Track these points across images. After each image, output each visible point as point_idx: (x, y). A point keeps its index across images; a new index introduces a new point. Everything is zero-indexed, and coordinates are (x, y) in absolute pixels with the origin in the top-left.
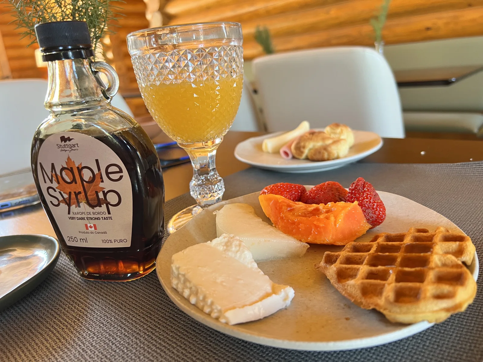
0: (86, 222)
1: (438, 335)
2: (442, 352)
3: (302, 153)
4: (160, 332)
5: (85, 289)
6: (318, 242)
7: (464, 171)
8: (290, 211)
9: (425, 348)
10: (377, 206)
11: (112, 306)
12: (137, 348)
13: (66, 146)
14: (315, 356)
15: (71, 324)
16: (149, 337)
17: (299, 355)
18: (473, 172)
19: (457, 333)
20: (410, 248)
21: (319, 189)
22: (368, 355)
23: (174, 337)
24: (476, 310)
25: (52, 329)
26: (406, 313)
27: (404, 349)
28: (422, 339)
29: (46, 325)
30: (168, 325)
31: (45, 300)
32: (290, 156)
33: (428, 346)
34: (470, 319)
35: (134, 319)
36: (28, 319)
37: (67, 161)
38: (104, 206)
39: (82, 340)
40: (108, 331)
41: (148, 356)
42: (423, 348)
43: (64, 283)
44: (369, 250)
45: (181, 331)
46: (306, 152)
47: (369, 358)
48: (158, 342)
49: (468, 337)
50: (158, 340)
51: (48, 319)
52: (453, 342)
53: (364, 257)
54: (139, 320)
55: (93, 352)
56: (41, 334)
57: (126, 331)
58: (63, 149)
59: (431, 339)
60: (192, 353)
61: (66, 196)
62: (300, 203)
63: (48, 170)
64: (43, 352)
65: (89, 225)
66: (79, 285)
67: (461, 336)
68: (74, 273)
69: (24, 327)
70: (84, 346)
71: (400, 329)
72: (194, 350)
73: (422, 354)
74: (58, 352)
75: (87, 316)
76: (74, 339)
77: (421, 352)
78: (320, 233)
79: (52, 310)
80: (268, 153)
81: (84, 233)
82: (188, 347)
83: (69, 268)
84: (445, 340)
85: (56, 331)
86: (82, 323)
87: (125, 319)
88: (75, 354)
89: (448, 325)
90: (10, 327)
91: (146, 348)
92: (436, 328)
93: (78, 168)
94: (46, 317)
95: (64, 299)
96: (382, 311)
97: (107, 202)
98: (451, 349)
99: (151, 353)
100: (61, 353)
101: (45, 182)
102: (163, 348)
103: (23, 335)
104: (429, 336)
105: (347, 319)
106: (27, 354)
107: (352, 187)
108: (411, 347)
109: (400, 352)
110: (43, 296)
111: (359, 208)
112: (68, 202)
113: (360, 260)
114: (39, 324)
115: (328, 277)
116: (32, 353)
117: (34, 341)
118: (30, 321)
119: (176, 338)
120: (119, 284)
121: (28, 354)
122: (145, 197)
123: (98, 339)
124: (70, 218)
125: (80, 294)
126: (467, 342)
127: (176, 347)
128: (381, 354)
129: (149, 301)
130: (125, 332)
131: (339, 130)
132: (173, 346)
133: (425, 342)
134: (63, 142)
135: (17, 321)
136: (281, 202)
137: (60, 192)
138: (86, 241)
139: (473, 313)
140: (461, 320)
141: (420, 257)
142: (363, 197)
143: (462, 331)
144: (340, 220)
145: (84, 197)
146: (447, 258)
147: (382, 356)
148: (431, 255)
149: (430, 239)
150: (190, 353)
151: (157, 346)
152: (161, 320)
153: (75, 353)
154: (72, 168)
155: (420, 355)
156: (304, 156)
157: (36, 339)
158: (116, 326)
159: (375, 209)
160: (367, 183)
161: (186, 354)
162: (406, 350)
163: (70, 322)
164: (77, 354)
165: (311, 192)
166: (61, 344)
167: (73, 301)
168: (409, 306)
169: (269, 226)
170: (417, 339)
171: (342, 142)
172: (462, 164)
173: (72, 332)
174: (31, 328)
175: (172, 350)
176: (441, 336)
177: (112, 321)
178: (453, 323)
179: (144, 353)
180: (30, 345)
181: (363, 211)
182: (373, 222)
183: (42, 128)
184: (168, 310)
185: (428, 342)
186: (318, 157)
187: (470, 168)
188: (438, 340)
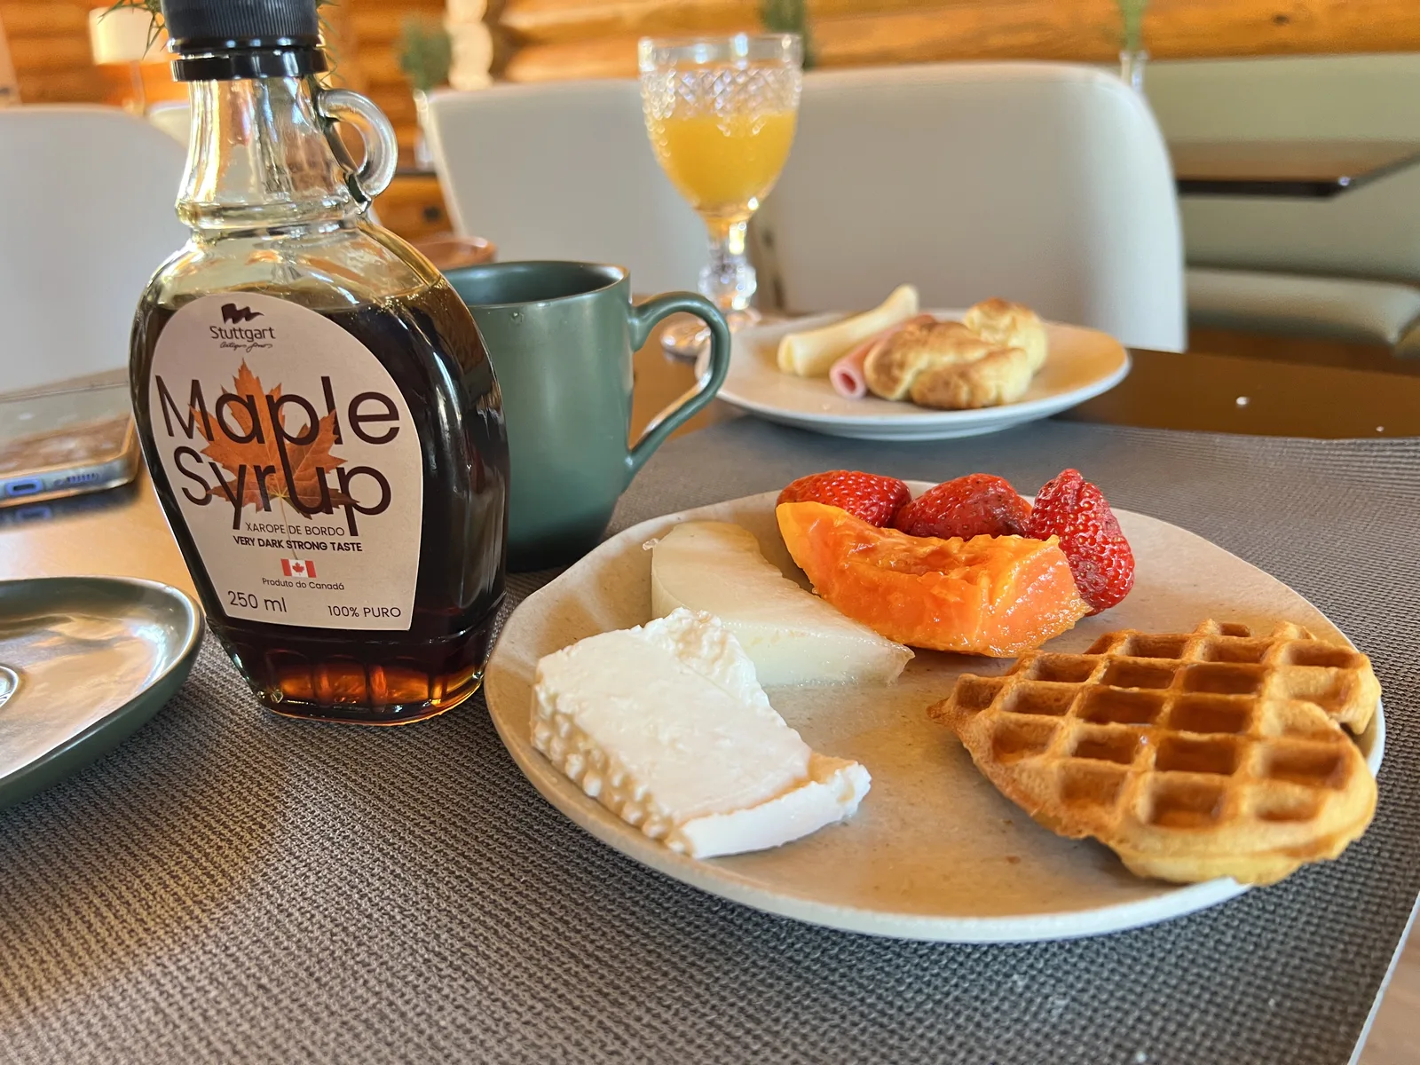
0: (285, 553)
1: (1258, 917)
2: (1267, 964)
3: (895, 381)
4: (493, 872)
5: (275, 741)
6: (941, 646)
7: (1359, 464)
8: (866, 552)
9: (1222, 948)
10: (1113, 552)
11: (353, 791)
12: (429, 911)
13: (238, 333)
14: (921, 957)
15: (242, 837)
16: (462, 882)
17: (877, 951)
18: (1384, 468)
19: (1310, 915)
20: (1200, 678)
21: (949, 493)
22: (1065, 960)
23: (532, 886)
24: (1367, 857)
25: (189, 848)
26: (1177, 854)
27: (1163, 950)
28: (1215, 925)
29: (169, 836)
30: (516, 852)
31: (164, 766)
32: (860, 389)
33: (1229, 945)
34: (1349, 877)
35: (417, 833)
36: (117, 817)
37: (237, 377)
38: (340, 512)
39: (275, 881)
40: (346, 861)
41: (461, 934)
42: (1215, 949)
43: (214, 720)
44: (1083, 677)
45: (551, 870)
46: (907, 379)
47: (1067, 967)
48: (489, 896)
49: (1339, 927)
50: (487, 893)
51: (173, 819)
52: (1298, 938)
53: (1070, 694)
54: (432, 834)
55: (308, 915)
56: (158, 860)
57: (396, 864)
58: (228, 341)
59: (1238, 926)
60: (584, 933)
61: (230, 477)
62: (895, 532)
63: (182, 399)
64: (167, 908)
65: (292, 563)
66: (257, 728)
67: (1322, 922)
68: (240, 693)
69: (107, 839)
70: (282, 898)
71: (1159, 895)
72: (589, 925)
73: (1213, 965)
74: (210, 910)
75: (284, 815)
76: (253, 876)
77: (1210, 958)
78: (947, 620)
79: (185, 795)
80: (795, 374)
81: (278, 583)
82: (573, 914)
83: (225, 680)
84: (1275, 931)
85: (200, 852)
86: (274, 834)
87: (393, 831)
88: (259, 918)
89: (1286, 890)
90: (68, 838)
91: (454, 911)
92: (1254, 897)
93: (269, 398)
94: (168, 813)
95: (218, 767)
96: (1112, 844)
97: (349, 501)
98: (1292, 956)
99: (469, 925)
100: (219, 914)
101: (171, 434)
102: (503, 915)
103: (106, 860)
104: (1233, 917)
105: (1012, 860)
106: (121, 913)
107: (1045, 495)
108: (1183, 944)
109: (1152, 956)
110: (158, 754)
111: (1063, 554)
112: (235, 493)
113: (1057, 704)
114: (149, 832)
115: (965, 745)
116: (135, 910)
117: (139, 877)
118: (123, 823)
119: (538, 889)
120: (369, 731)
121: (123, 911)
122: (459, 490)
123: (321, 881)
124: (239, 540)
125: (261, 753)
126: (1336, 939)
127: (538, 915)
128: (1101, 960)
129: (460, 783)
130: (395, 867)
131: (1005, 320)
132: (531, 910)
133: (1223, 933)
134: (230, 320)
135: (85, 820)
136: (840, 526)
137: (212, 465)
138: (283, 608)
139: (1357, 864)
140: (1324, 879)
141: (1228, 703)
142: (1074, 525)
143: (1325, 910)
144: (1006, 587)
145: (284, 481)
146: (1302, 712)
147: (1102, 965)
148: (1258, 701)
149: (1256, 654)
150: (579, 932)
151: (487, 910)
152: (496, 837)
153: (257, 915)
154: (251, 398)
155: (1205, 965)
156: (899, 392)
157: (145, 872)
158: (368, 848)
159: (1106, 562)
160: (1089, 487)
161: (567, 934)
162: (1170, 952)
163: (238, 829)
164: (264, 919)
165: (925, 501)
166: (217, 889)
167: (244, 774)
168: (1189, 835)
169: (803, 593)
170: (1201, 923)
171: (1014, 357)
172: (1355, 444)
173: (245, 859)
174: (127, 841)
175: (527, 922)
176: (1267, 920)
177: (356, 833)
178: (1300, 888)
179: (449, 925)
180: (128, 889)
181: (1071, 564)
182: (1095, 596)
183: (167, 277)
184: (512, 812)
185: (1231, 932)
186: (941, 396)
187: (1376, 456)
188: (1258, 931)
